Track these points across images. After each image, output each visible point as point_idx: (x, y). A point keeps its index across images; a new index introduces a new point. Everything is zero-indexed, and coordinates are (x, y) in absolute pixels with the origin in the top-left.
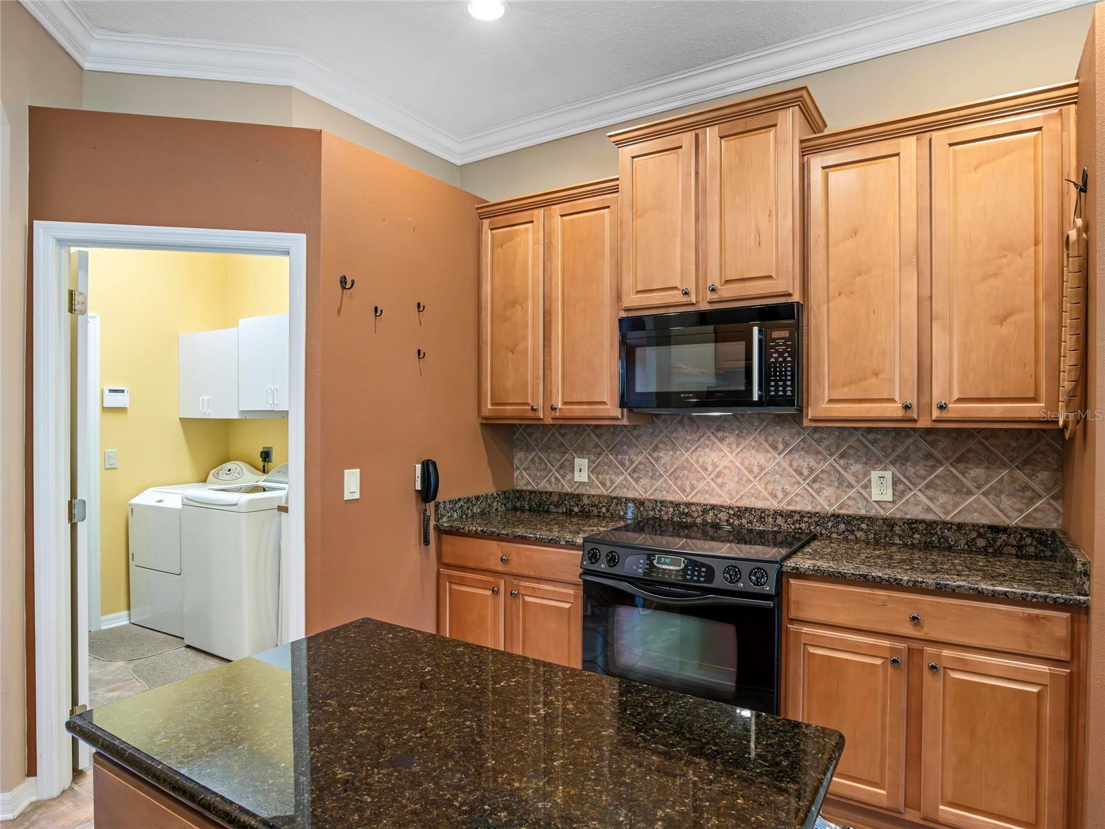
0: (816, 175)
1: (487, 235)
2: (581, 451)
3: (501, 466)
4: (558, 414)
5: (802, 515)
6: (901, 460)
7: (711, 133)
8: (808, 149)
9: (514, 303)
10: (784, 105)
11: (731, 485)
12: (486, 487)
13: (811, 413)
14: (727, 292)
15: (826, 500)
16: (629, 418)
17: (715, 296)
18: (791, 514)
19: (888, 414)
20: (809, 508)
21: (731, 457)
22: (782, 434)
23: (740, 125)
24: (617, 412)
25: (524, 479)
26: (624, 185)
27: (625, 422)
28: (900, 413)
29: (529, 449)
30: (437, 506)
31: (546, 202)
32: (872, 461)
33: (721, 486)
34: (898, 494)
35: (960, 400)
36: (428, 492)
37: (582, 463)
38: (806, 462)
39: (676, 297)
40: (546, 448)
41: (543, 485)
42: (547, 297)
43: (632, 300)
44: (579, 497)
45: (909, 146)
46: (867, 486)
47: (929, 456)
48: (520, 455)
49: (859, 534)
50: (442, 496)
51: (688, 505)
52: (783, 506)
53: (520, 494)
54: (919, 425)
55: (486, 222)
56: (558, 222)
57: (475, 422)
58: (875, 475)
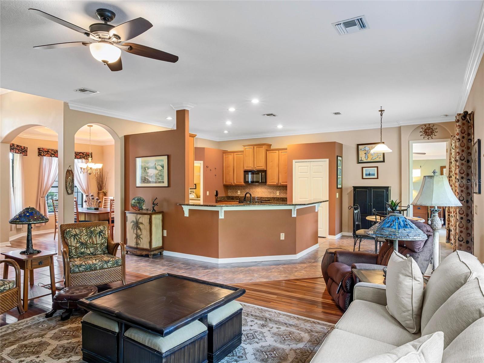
0: (268, 154)
1: (224, 156)
2: (239, 189)
3: (226, 192)
4: (235, 184)
5: (269, 198)
6: (280, 190)
7: (255, 147)
8: (267, 150)
9: (229, 167)
10: (265, 145)
11: (260, 194)
12: (224, 195)
13: (267, 184)
14: (257, 168)
15: (272, 196)
16: (245, 184)
17: (255, 168)
18: (267, 198)
19: (275, 184)
20: (270, 197)
21: (260, 190)
22: (266, 187)
23: (259, 146)
24: (244, 184)
25: (230, 194)
26: (244, 152)
27: (245, 185)
28: (276, 184)
29: (231, 189)
30: (217, 197)
31: (233, 152)
32: (277, 190)
33: (259, 194)
34: (280, 194)
35: (282, 182)
36: (217, 195)
37: (239, 191)
38: (269, 190)
39: (251, 168)
40: (233, 189)
41: (233, 195)
42: (234, 167)
43: (246, 168)
44: (239, 197)
45: (277, 151)
46: (276, 193)
47: (283, 189)
48: (229, 190)
49: (275, 200)
50: (219, 196)
51: (254, 197)
52: (267, 197)
53: (229, 197)
54: (279, 185)
55: (224, 154)
56: (235, 155)
57: (222, 185)
58: (277, 192)
